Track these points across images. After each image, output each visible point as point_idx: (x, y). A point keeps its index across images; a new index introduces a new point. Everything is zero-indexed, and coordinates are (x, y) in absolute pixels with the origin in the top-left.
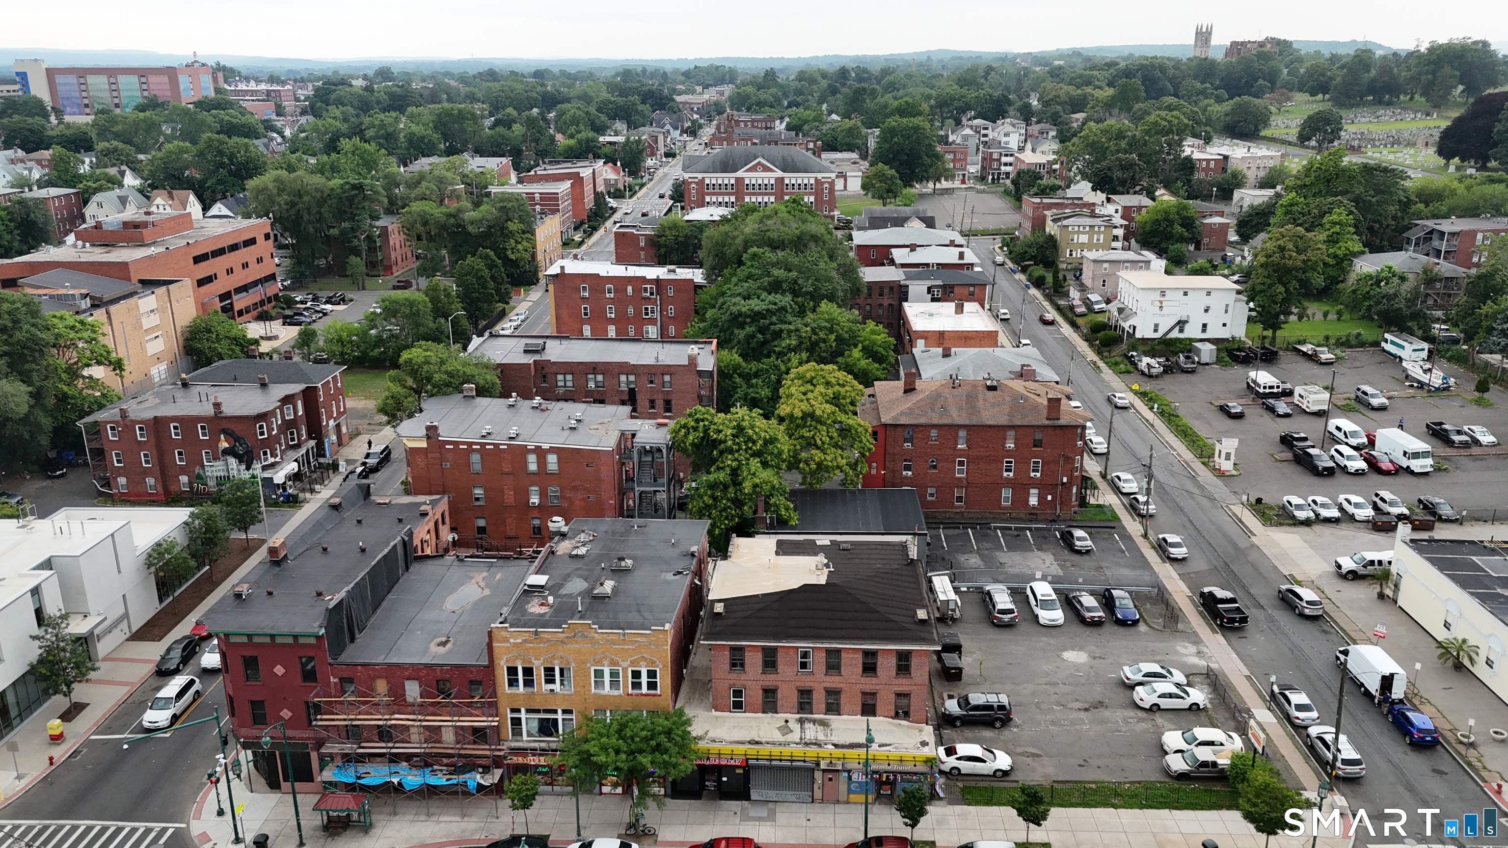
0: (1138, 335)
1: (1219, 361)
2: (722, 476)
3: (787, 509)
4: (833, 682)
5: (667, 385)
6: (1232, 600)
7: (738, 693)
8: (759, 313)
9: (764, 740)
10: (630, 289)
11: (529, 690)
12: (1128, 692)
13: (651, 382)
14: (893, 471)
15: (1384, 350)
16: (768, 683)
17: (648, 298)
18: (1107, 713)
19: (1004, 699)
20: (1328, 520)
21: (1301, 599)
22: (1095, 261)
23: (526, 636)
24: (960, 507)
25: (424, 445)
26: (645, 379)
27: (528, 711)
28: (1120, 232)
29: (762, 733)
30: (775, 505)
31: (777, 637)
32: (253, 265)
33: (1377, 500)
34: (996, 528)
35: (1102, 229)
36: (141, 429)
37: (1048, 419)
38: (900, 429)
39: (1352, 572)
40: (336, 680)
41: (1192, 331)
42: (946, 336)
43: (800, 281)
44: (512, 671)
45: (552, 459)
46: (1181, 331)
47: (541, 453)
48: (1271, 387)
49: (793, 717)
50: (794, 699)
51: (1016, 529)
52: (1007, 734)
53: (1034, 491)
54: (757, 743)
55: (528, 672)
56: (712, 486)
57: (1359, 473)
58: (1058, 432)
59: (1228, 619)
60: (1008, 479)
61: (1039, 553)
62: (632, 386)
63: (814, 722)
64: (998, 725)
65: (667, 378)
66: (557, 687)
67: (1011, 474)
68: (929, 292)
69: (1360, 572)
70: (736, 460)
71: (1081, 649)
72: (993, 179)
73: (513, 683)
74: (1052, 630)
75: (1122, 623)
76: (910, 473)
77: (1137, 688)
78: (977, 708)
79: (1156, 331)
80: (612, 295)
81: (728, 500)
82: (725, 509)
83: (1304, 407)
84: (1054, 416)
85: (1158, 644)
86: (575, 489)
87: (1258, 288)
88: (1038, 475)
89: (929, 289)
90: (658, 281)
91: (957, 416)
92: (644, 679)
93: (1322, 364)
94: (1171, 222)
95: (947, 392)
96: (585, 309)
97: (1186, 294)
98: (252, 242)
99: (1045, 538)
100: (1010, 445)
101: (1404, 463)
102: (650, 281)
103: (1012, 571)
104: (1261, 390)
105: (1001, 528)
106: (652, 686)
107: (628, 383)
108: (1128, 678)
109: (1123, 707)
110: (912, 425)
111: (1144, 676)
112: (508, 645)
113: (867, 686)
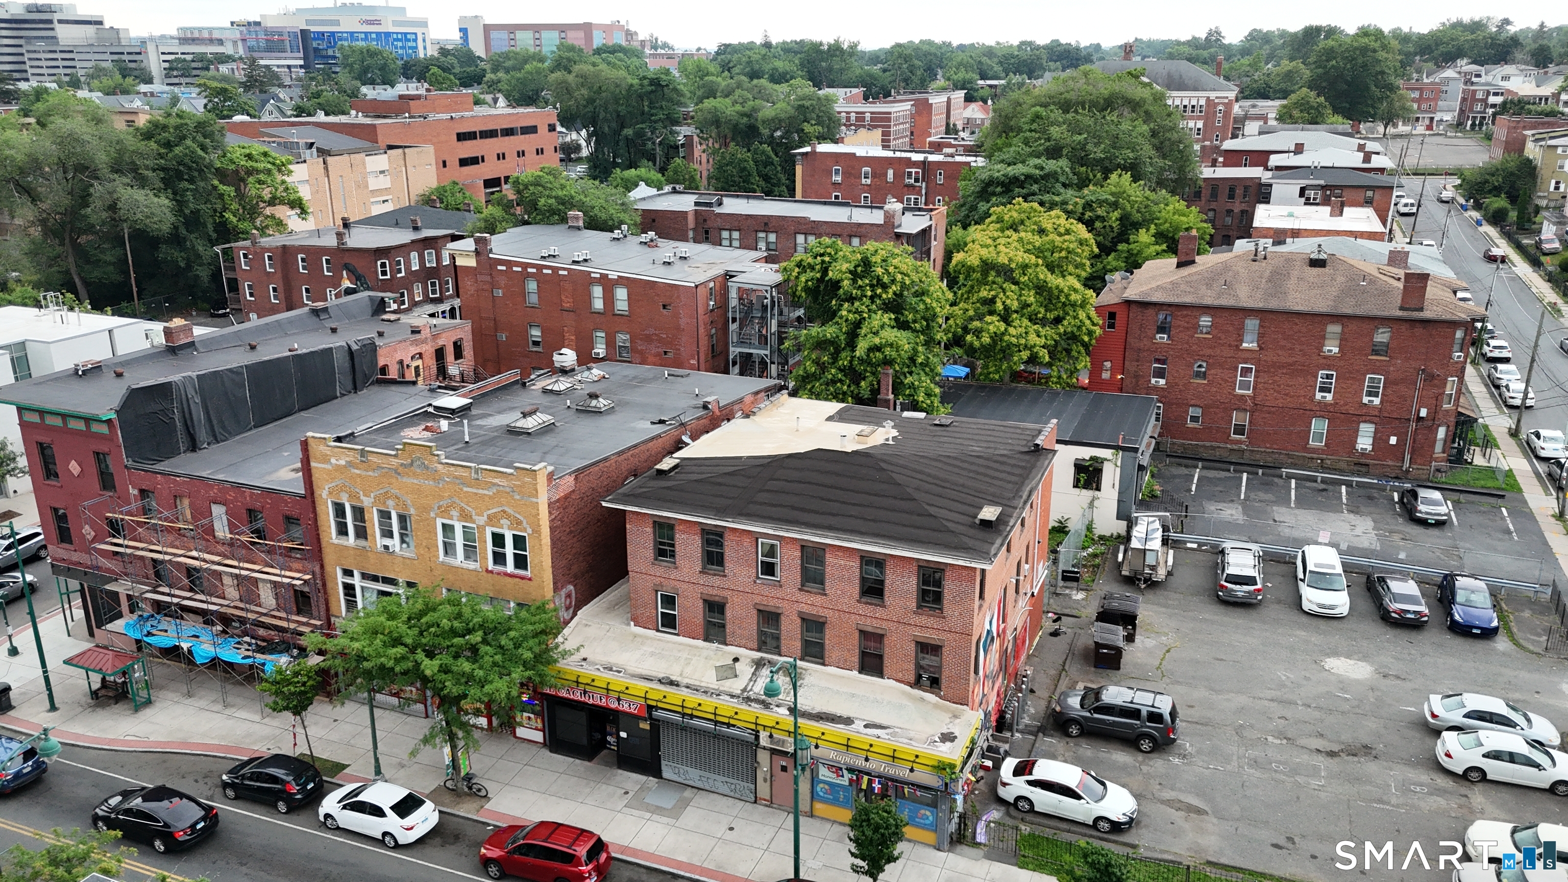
3: (928, 395)
4: (812, 603)
7: (669, 602)
9: (684, 681)
10: (890, 173)
11: (362, 543)
12: (1428, 741)
14: (1136, 376)
16: (711, 591)
17: (912, 186)
18: (1371, 767)
19: (1164, 705)
23: (350, 456)
24: (1239, 442)
25: (473, 263)
27: (363, 576)
29: (688, 671)
30: (912, 386)
31: (721, 512)
32: (531, 155)
34: (1290, 477)
36: (270, 258)
37: (1402, 308)
38: (1151, 311)
40: (136, 492)
42: (1303, 235)
44: (340, 510)
45: (621, 294)
47: (608, 285)
49: (748, 655)
50: (751, 624)
51: (1324, 481)
52: (1158, 764)
53: (1366, 427)
54: (672, 683)
55: (359, 514)
58: (1419, 330)
60: (1323, 405)
61: (1352, 516)
64: (1146, 745)
66: (396, 543)
67: (1329, 397)
68: (1302, 194)
71: (1365, 658)
72: (1473, 125)
73: (340, 528)
74: (1322, 623)
75: (1463, 630)
76: (1162, 382)
77: (1445, 734)
78: (1109, 709)
80: (869, 181)
84: (1413, 303)
86: (648, 339)
88: (1377, 401)
89: (1304, 190)
90: (924, 164)
91: (1245, 297)
92: (509, 550)
95: (1241, 266)
96: (837, 197)
98: (533, 130)
99: (1370, 498)
100: (1332, 348)
102: (915, 164)
103: (1286, 532)
105: (1298, 478)
106: (521, 562)
108: (1434, 716)
109: (1408, 763)
110: (1170, 305)
111: (1467, 716)
112: (330, 467)
113: (868, 621)
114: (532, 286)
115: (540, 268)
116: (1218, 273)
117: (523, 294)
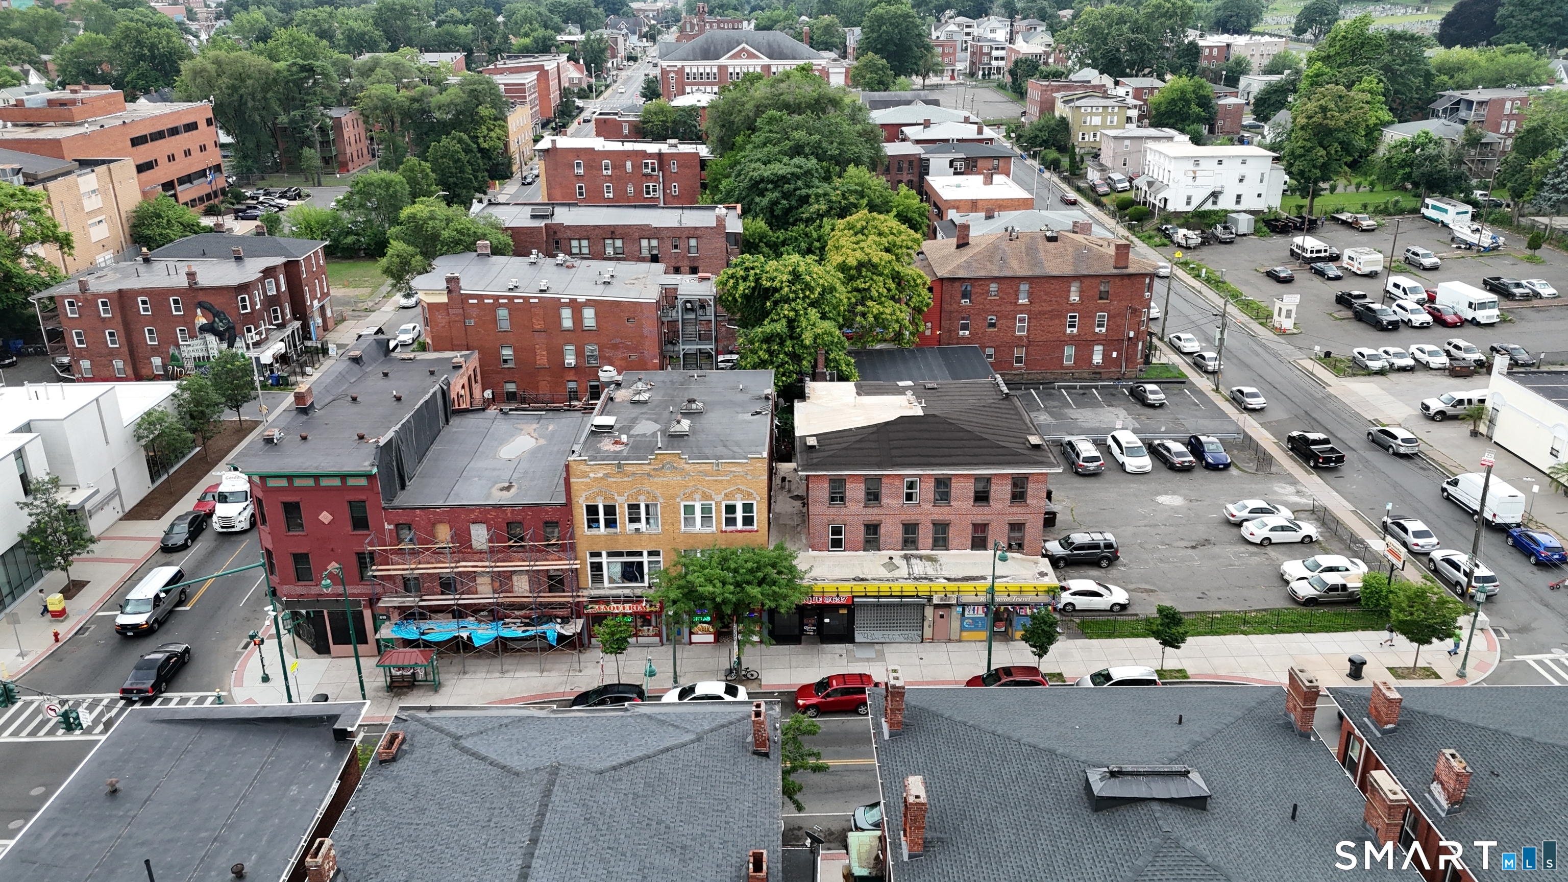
0: (1171, 207)
1: (1256, 231)
2: (780, 327)
3: (848, 365)
4: (942, 513)
5: (693, 250)
6: (1326, 441)
7: (837, 531)
8: (783, 177)
9: (869, 577)
10: (629, 165)
11: (611, 530)
12: (1235, 530)
13: (676, 247)
14: (949, 331)
15: (1424, 217)
16: (870, 518)
17: (650, 175)
18: (1216, 550)
19: (1110, 537)
20: (1403, 369)
21: (1395, 438)
22: (1115, 138)
23: (608, 470)
24: (1020, 368)
25: (444, 299)
26: (668, 244)
27: (610, 554)
28: (1134, 113)
29: (866, 570)
30: (835, 360)
31: (880, 466)
32: (196, 152)
33: (1450, 348)
34: (1060, 388)
35: (1116, 109)
36: (104, 304)
37: (1115, 268)
38: (957, 284)
39: (1441, 413)
40: (392, 527)
41: (1226, 203)
42: (980, 205)
43: (824, 145)
44: (592, 510)
45: (589, 315)
46: (1215, 203)
47: (576, 307)
48: (1319, 251)
49: (897, 554)
50: (899, 534)
51: (1081, 387)
52: (1114, 572)
53: (1098, 349)
54: (862, 580)
55: (610, 510)
56: (768, 339)
57: (1423, 327)
58: (1126, 281)
59: (1324, 458)
60: (1072, 336)
61: (1110, 409)
62: (655, 252)
63: (921, 558)
64: (1104, 563)
65: (693, 242)
66: (642, 525)
67: (1075, 330)
68: (951, 166)
69: (1449, 413)
70: (794, 310)
71: (1174, 493)
72: (984, 75)
73: (593, 522)
74: (1139, 477)
75: (1213, 468)
76: (967, 333)
77: (1245, 524)
78: (1082, 547)
79: (1188, 203)
80: (610, 172)
81: (786, 354)
82: (782, 365)
83: (1354, 270)
84: (1122, 264)
85: (1253, 486)
86: (615, 347)
87: (1299, 152)
88: (1104, 330)
89: (951, 162)
90: (660, 156)
91: (1017, 268)
92: (739, 515)
93: (1363, 231)
94: (1187, 102)
95: (1005, 245)
96: (580, 188)
97: (1220, 162)
98: (192, 127)
99: (1113, 395)
100: (1074, 297)
101: (1469, 314)
102: (651, 156)
103: (1086, 425)
104: (1308, 255)
105: (1066, 388)
106: (748, 521)
107: (650, 248)
108: (1233, 516)
109: (1231, 544)
110: (970, 279)
111: (1250, 512)
112: (588, 480)
113: (979, 517)
114: (503, 313)
115: (511, 299)
116: (992, 252)
117: (495, 320)
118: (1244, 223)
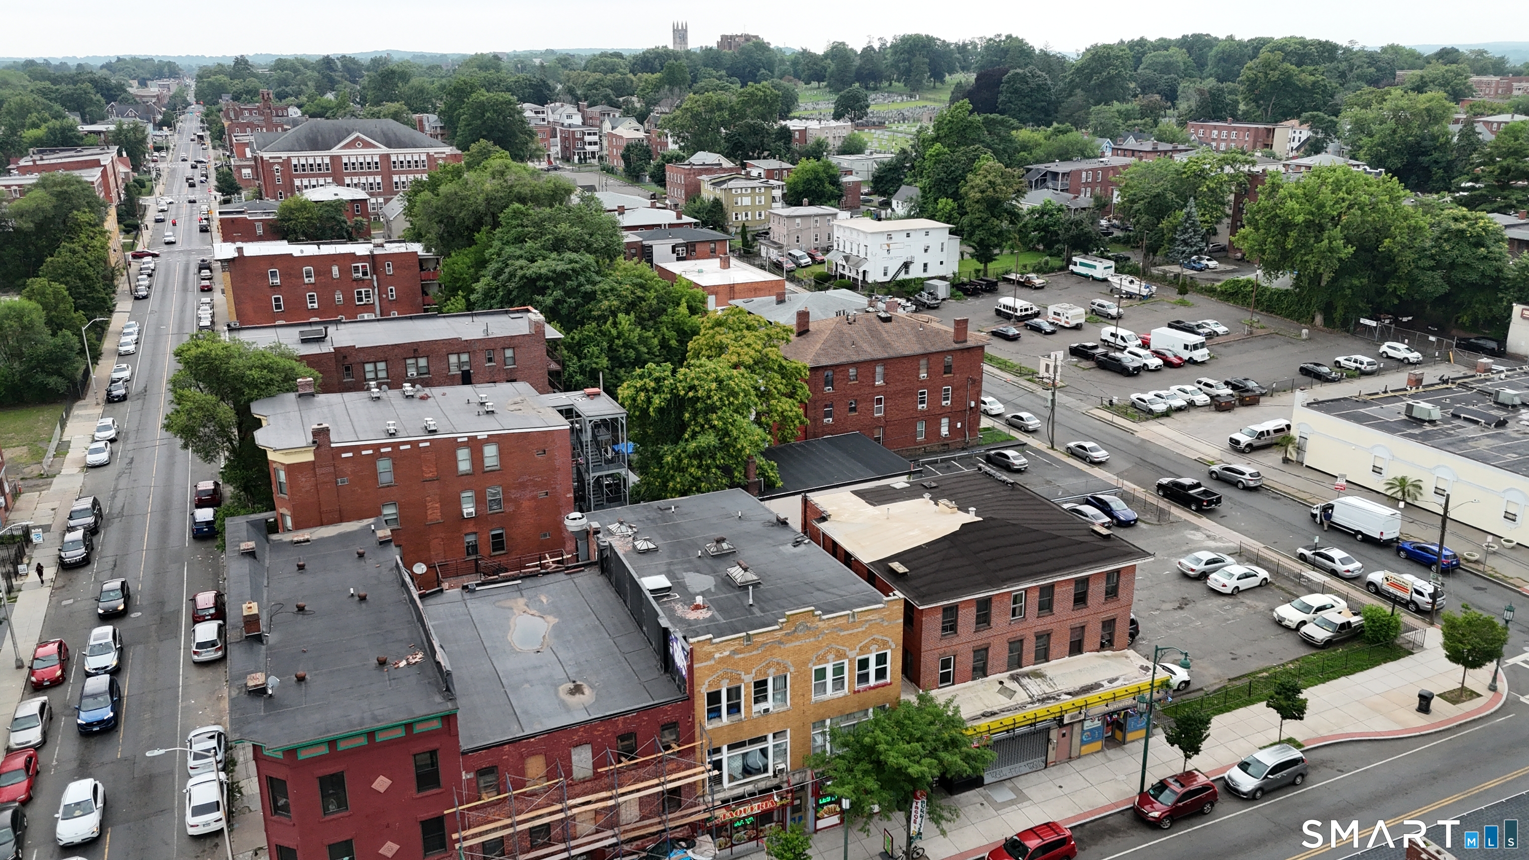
0: (870, 279)
1: (953, 296)
2: (708, 439)
4: (1044, 623)
5: (509, 361)
6: (1198, 485)
7: (946, 664)
8: (563, 273)
9: (995, 709)
10: (335, 270)
11: (736, 717)
12: (1203, 583)
13: (490, 360)
14: (815, 420)
15: (1072, 272)
16: (976, 644)
17: (361, 280)
18: (1198, 607)
20: (1179, 409)
21: (1243, 474)
22: (788, 217)
23: (736, 645)
25: (310, 457)
26: (481, 357)
27: (730, 747)
28: (778, 193)
29: (987, 702)
30: (760, 467)
31: (991, 586)
33: (1201, 386)
34: (925, 463)
35: (763, 190)
37: (956, 342)
38: (820, 372)
39: (1249, 445)
40: (470, 775)
41: (915, 272)
42: (737, 288)
44: (714, 698)
45: (490, 452)
46: (907, 272)
47: (475, 445)
48: (1026, 310)
49: (1004, 676)
50: (1005, 654)
51: (942, 461)
53: (945, 421)
54: (993, 714)
55: (735, 693)
57: (1157, 370)
58: (966, 354)
59: (1208, 501)
60: (922, 412)
62: (466, 368)
63: (1027, 675)
65: (509, 353)
66: (769, 704)
67: (925, 406)
68: (673, 252)
69: (1255, 445)
72: (580, 159)
73: (714, 712)
75: (1132, 525)
76: (831, 420)
77: (1209, 576)
79: (885, 274)
80: (312, 280)
83: (1062, 323)
84: (961, 339)
85: (1168, 537)
86: (522, 486)
87: (976, 222)
88: (949, 402)
89: (674, 248)
90: (372, 258)
91: (871, 351)
92: (872, 668)
93: (1036, 288)
94: (821, 181)
95: (846, 328)
96: (277, 300)
97: (908, 235)
100: (923, 375)
101: (1186, 355)
102: (361, 258)
104: (1018, 314)
106: (881, 674)
107: (460, 364)
108: (1193, 570)
109: (1206, 598)
110: (831, 366)
111: (1207, 564)
112: (713, 662)
113: (1077, 621)
114: (384, 466)
115: (395, 446)
116: (839, 338)
117: (375, 474)
118: (942, 289)
